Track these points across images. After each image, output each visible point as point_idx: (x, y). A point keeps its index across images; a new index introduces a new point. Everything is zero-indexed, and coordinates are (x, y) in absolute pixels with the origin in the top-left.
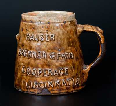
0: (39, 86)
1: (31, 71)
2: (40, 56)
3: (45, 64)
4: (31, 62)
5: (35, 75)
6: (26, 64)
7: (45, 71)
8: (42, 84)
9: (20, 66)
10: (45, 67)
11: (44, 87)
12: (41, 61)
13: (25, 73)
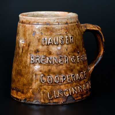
0: (63, 94)
1: (53, 78)
2: (62, 61)
3: (68, 69)
4: (52, 69)
5: (58, 83)
6: (45, 72)
7: (69, 76)
8: (67, 92)
9: (35, 75)
10: (68, 72)
11: (69, 95)
12: (64, 66)
13: (45, 83)
